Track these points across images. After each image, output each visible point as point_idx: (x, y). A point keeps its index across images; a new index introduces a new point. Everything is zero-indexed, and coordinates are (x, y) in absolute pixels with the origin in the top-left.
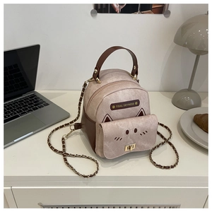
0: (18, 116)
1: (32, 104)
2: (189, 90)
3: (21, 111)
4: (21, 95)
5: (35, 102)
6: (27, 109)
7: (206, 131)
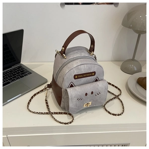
1: (19, 73)
2: (133, 59)
5: (21, 72)
6: (15, 77)
7: (145, 88)
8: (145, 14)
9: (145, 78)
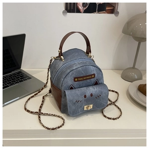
0: (8, 86)
1: (19, 78)
3: (10, 83)
4: (11, 72)
6: (15, 81)
8: (145, 22)
9: (145, 85)
